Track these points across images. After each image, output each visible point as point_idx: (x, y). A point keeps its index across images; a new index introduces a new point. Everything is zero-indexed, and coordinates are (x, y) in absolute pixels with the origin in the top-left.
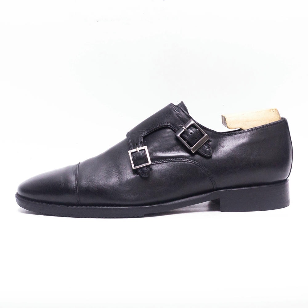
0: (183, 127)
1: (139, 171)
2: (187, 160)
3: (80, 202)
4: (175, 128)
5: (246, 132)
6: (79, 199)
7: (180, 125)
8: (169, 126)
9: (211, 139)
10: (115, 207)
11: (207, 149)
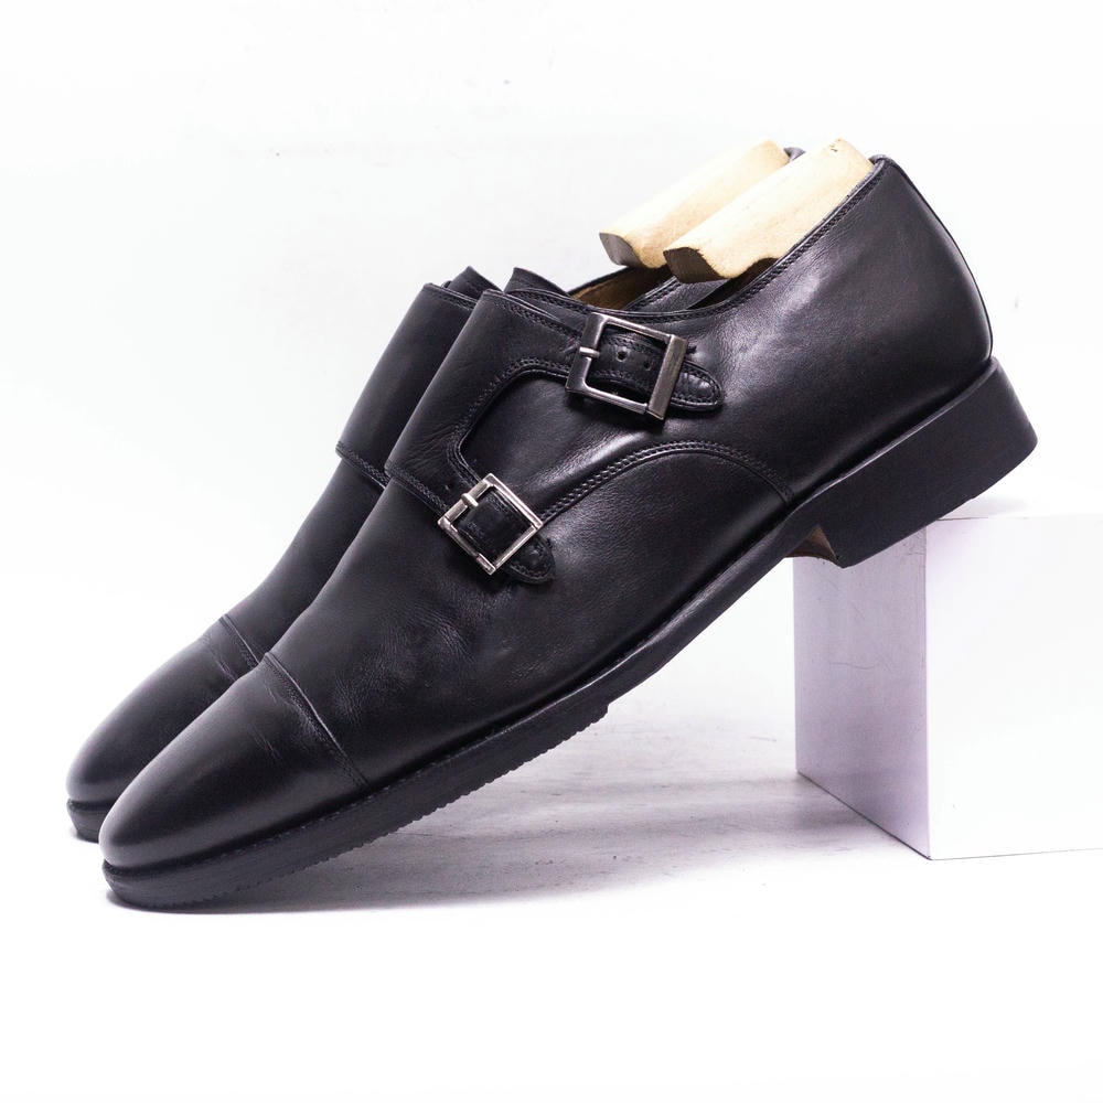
0: (583, 350)
1: (514, 568)
2: (654, 452)
3: (366, 781)
4: (555, 367)
5: (791, 261)
6: (357, 770)
7: (565, 348)
8: (530, 368)
9: (692, 344)
10: (497, 731)
11: (699, 383)
